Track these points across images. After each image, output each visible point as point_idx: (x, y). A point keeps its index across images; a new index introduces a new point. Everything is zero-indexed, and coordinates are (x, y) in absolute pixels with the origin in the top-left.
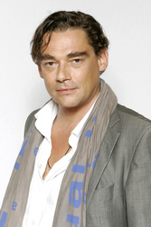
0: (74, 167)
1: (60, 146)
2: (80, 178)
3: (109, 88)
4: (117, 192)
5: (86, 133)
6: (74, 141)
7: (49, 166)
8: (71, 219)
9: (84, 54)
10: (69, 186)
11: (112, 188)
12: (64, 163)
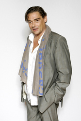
0: (40, 49)
1: (36, 44)
2: (41, 52)
3: (49, 27)
4: (52, 55)
5: (43, 40)
6: (39, 42)
7: (33, 49)
8: (40, 63)
9: (39, 18)
10: (39, 54)
11: (50, 54)
12: (37, 48)
